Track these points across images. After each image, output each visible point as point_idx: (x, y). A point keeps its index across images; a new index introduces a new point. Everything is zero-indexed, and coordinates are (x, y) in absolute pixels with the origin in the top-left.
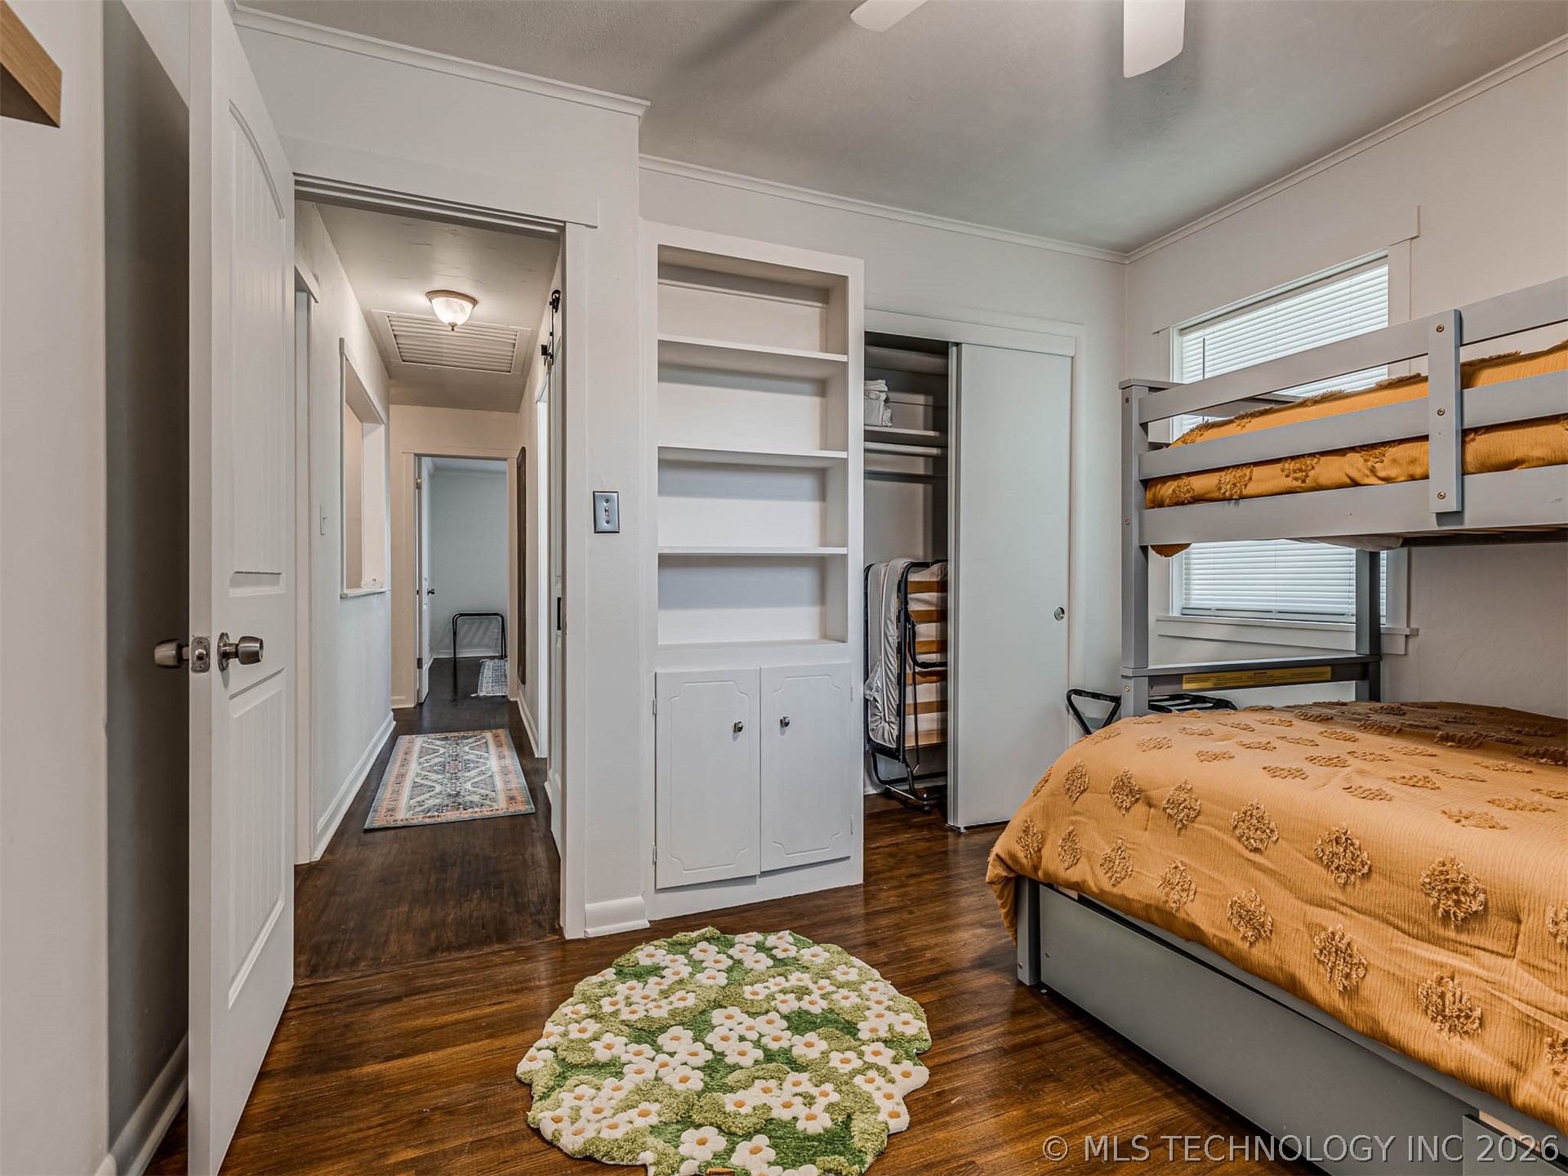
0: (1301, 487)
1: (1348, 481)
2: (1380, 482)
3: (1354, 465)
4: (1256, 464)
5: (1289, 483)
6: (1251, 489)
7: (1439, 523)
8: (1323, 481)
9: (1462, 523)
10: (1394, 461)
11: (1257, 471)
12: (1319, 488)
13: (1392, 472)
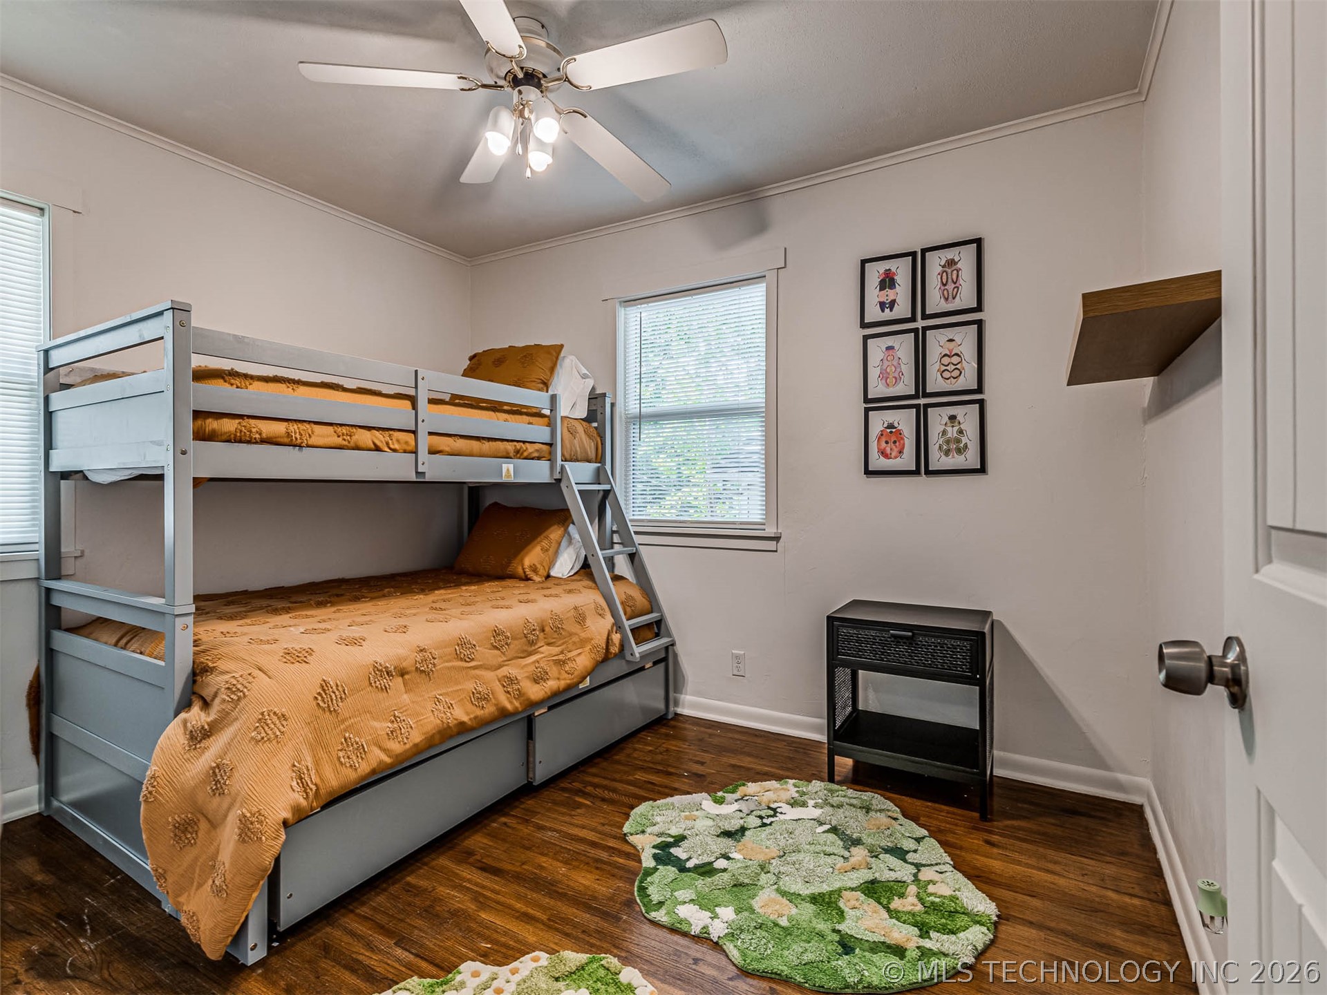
0: (347, 446)
1: (373, 446)
2: (389, 451)
3: (380, 438)
4: (316, 423)
5: (340, 441)
6: (312, 441)
7: (417, 477)
8: (361, 444)
9: (424, 478)
10: (398, 441)
11: (317, 428)
12: (357, 448)
13: (396, 446)
